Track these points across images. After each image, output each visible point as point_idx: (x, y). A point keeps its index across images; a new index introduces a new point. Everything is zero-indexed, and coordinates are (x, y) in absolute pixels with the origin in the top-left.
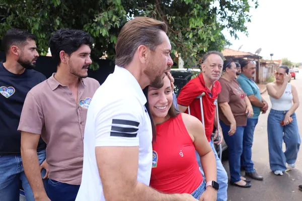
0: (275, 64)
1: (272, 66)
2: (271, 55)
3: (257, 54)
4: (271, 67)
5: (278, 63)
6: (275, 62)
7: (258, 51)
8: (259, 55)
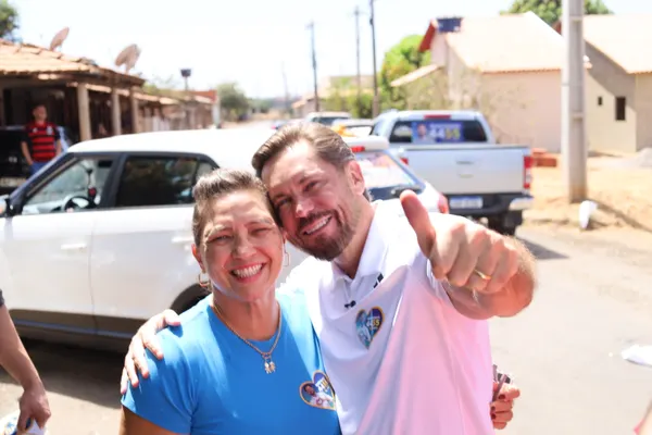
0: (197, 103)
1: (188, 113)
2: (186, 73)
3: (121, 70)
4: (183, 115)
5: (207, 100)
6: (200, 99)
7: (128, 57)
8: (132, 72)
